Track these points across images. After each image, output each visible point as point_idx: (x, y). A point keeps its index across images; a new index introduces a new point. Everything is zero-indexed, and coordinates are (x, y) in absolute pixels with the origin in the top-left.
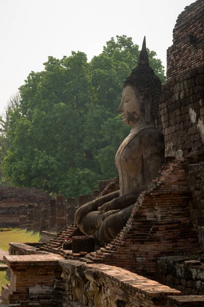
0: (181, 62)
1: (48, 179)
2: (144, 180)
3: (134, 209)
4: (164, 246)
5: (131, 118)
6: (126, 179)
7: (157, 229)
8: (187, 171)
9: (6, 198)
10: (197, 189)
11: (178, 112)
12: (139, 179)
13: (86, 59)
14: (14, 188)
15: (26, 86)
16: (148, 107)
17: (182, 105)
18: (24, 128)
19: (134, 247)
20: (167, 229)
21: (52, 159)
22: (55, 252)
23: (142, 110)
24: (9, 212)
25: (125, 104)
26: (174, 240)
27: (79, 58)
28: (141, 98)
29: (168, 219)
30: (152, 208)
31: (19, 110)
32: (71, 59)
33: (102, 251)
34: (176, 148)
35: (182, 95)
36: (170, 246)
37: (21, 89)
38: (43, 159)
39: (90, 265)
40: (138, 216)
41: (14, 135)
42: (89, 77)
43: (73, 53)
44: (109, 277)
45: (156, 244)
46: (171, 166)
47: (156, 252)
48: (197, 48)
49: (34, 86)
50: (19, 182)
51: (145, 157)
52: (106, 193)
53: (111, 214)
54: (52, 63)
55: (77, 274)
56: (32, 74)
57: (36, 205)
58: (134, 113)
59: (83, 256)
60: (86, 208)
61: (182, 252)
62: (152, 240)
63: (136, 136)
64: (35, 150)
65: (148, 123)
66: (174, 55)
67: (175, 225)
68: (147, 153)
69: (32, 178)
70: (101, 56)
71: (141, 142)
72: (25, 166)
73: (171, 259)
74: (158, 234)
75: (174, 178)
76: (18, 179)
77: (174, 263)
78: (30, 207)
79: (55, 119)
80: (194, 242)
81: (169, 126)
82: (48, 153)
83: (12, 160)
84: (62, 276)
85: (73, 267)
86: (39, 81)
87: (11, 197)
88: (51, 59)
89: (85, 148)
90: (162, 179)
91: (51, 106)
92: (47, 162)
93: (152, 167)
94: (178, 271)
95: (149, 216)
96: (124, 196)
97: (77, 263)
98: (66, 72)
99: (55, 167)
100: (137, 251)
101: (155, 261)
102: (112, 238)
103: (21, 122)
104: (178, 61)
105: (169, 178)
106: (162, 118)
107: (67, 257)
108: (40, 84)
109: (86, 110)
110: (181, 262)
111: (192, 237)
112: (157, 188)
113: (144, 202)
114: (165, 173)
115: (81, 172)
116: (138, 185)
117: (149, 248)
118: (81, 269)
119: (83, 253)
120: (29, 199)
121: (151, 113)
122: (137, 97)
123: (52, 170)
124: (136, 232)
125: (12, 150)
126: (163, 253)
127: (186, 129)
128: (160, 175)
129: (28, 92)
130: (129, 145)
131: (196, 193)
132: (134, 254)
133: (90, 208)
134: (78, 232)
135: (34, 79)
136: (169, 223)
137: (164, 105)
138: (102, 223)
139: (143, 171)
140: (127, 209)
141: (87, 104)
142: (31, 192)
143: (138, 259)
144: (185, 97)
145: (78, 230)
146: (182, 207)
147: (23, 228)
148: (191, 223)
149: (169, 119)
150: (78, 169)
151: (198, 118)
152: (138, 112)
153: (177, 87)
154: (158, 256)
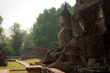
0: (78, 9)
1: (45, 44)
2: (66, 43)
3: (62, 52)
4: (71, 63)
5: (62, 25)
6: (61, 43)
7: (69, 58)
8: (78, 40)
9: (33, 50)
10: (81, 45)
11: (76, 23)
12: (65, 43)
13: (55, 10)
14: (35, 47)
15: (38, 18)
16: (67, 22)
17: (77, 21)
18: (38, 30)
19: (62, 63)
20: (72, 57)
21: (46, 38)
22: (40, 65)
23: (65, 23)
24: (34, 54)
25: (60, 21)
26: (74, 61)
27: (54, 9)
28: (65, 19)
29: (72, 55)
30: (67, 51)
31: (36, 24)
32: (51, 10)
33: (53, 64)
34: (76, 34)
35: (77, 18)
36: (73, 62)
37: (37, 18)
38: (43, 38)
39: (49, 68)
40: (63, 54)
41: (35, 32)
42: (56, 15)
43: (52, 8)
44: (52, 71)
45: (69, 62)
46: (73, 39)
47: (68, 64)
48: (82, 4)
49: (41, 17)
50: (36, 45)
51: (66, 36)
52: (56, 47)
53: (56, 53)
54: (46, 11)
55: (45, 71)
56: (40, 14)
57: (40, 52)
58: (63, 23)
59: (47, 66)
60: (49, 52)
61: (76, 64)
62: (67, 61)
63: (63, 30)
64: (41, 36)
65: (67, 26)
66: (76, 7)
67: (74, 56)
68: (67, 35)
69: (40, 44)
70: (60, 8)
71: (65, 32)
72: (38, 41)
73: (73, 66)
74: (69, 59)
75: (74, 43)
76: (36, 44)
77: (73, 67)
78: (39, 52)
79: (47, 27)
80: (80, 61)
81: (74, 27)
82: (45, 37)
83: (34, 39)
84: (41, 72)
85: (44, 69)
86: (42, 16)
87: (34, 50)
88: (45, 10)
89: (56, 35)
90: (71, 43)
91: (46, 23)
92: (44, 39)
93: (68, 40)
94: (74, 70)
95: (67, 54)
96: (60, 48)
97: (45, 68)
98: (50, 13)
99: (47, 41)
100: (63, 64)
101: (68, 67)
102: (56, 60)
103: (37, 28)
104: (77, 8)
105: (73, 42)
106: (72, 25)
107: (43, 66)
108: (42, 17)
109: (56, 24)
110: (75, 67)
111: (79, 60)
112: (69, 45)
113: (65, 50)
114: (72, 41)
115: (54, 42)
116: (64, 45)
117: (67, 63)
118: (46, 69)
119: (47, 65)
120: (39, 50)
121: (68, 23)
122: (64, 19)
123: (46, 42)
124: (63, 59)
125: (34, 36)
126: (71, 65)
127: (79, 28)
128: (70, 42)
129: (39, 19)
130: (61, 33)
131: (81, 47)
132: (62, 65)
133: (50, 52)
134: (47, 59)
135: (41, 15)
136: (73, 56)
137: (72, 21)
138: (53, 56)
139: (65, 41)
140: (61, 52)
141: (56, 22)
142: (40, 48)
143: (63, 66)
144: (78, 19)
145: (48, 58)
146: (77, 51)
147: (37, 58)
148: (79, 56)
149: (74, 25)
150: (54, 41)
151: (82, 25)
152: (64, 23)
153: (76, 16)
154: (69, 65)
